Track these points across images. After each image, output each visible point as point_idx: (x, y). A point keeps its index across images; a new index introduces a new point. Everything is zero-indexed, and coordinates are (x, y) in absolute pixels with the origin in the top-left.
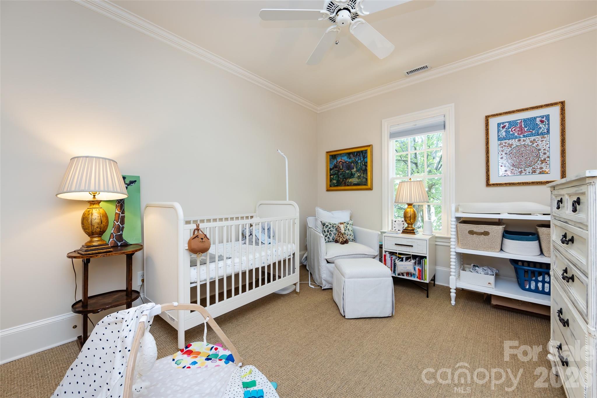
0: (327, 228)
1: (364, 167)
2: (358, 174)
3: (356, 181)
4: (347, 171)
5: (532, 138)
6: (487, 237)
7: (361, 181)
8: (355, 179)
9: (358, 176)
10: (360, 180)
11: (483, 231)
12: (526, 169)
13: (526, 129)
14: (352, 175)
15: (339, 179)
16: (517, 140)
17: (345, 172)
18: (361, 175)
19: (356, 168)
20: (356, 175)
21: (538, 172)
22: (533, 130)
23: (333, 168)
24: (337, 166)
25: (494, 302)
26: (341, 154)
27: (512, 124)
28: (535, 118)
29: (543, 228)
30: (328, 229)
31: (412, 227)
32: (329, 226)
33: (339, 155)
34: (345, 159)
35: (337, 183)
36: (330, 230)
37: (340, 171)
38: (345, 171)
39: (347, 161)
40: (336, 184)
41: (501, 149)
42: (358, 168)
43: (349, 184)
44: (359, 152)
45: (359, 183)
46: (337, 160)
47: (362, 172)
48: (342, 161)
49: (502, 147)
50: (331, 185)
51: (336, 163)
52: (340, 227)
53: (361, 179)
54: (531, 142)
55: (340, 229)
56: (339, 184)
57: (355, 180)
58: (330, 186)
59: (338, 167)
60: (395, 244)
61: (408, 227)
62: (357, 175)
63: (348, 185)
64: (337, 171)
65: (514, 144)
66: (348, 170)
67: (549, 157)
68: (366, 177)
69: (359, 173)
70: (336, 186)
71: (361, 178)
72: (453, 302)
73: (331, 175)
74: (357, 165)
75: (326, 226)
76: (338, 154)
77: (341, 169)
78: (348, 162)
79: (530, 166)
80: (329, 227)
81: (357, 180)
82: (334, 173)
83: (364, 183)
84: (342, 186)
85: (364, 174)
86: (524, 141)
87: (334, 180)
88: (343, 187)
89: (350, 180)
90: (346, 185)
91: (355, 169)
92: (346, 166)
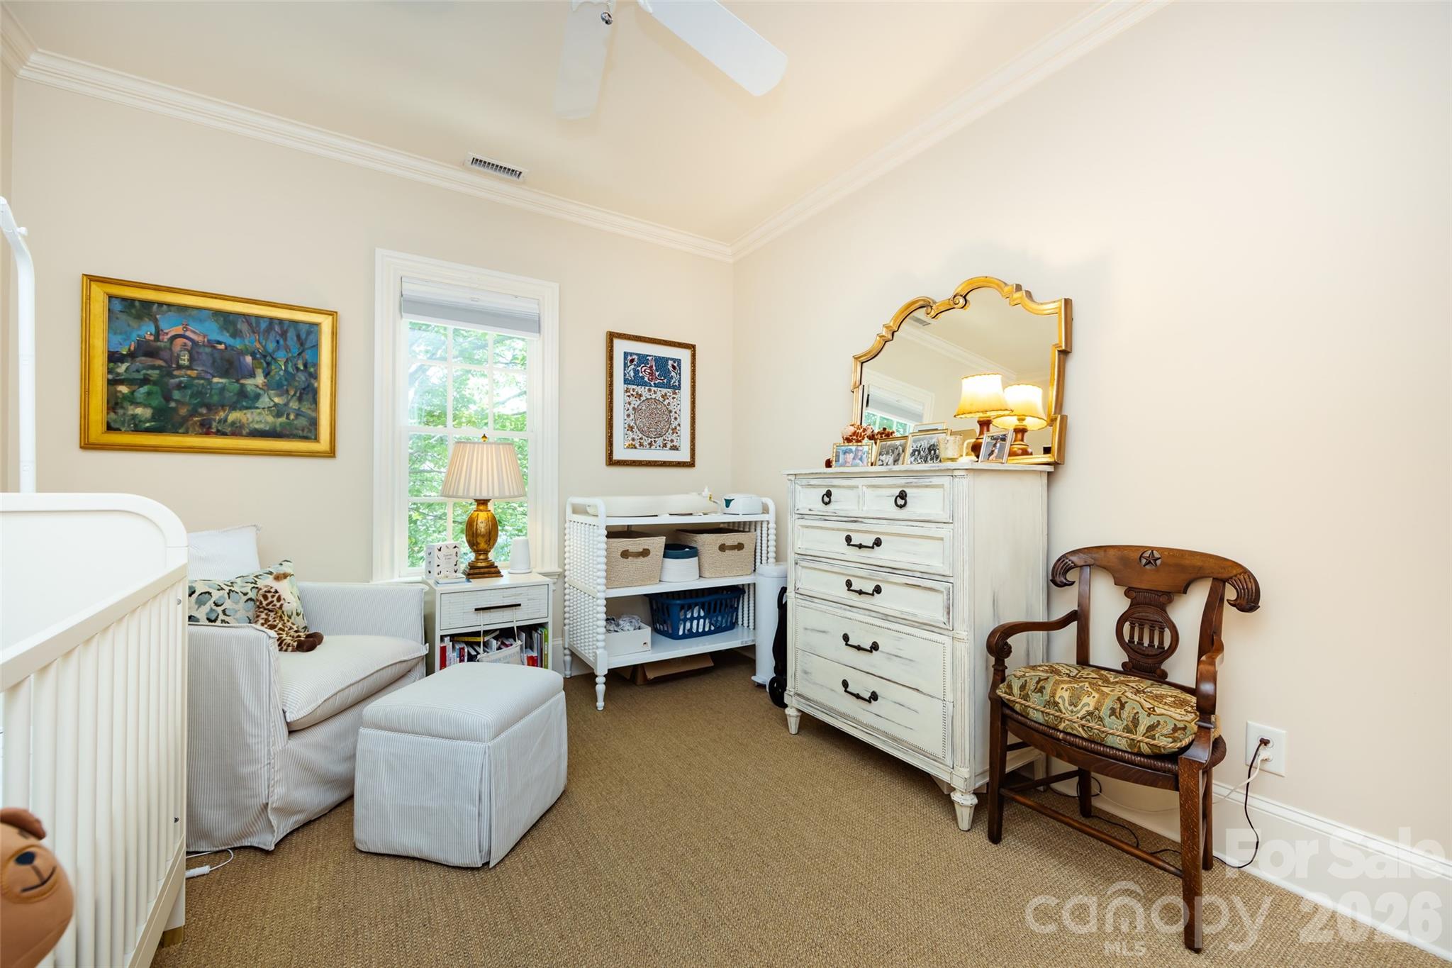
0: (205, 604)
1: (302, 377)
2: (277, 400)
3: (268, 423)
4: (215, 380)
5: (664, 391)
6: (646, 559)
7: (289, 424)
8: (260, 414)
9: (276, 405)
10: (283, 419)
11: (641, 550)
12: (656, 439)
13: (657, 374)
14: (245, 399)
15: (173, 404)
16: (647, 388)
17: (210, 382)
18: (286, 405)
19: (267, 375)
20: (265, 401)
21: (669, 446)
22: (665, 378)
23: (132, 355)
24: (159, 349)
25: (651, 675)
26: (182, 308)
27: (643, 359)
28: (667, 359)
29: (705, 535)
30: (211, 609)
31: (486, 559)
32: (216, 595)
33: (172, 308)
34: (213, 331)
35: (153, 418)
36: (219, 610)
37: (176, 373)
38: (209, 376)
39: (220, 343)
40: (148, 421)
41: (628, 400)
42: (272, 377)
43: (228, 430)
44: (281, 321)
45: (278, 429)
46: (157, 327)
47: (292, 393)
48: (188, 334)
49: (629, 396)
50: (113, 425)
51: (152, 338)
52: (276, 592)
53: (288, 418)
54: (663, 396)
55: (279, 599)
56: (165, 422)
57: (257, 418)
58: (110, 428)
59: (166, 355)
60: (476, 610)
61: (477, 560)
62: (267, 399)
63: (221, 433)
64: (157, 372)
65: (644, 394)
66: (221, 377)
67: (679, 425)
68: (313, 414)
69: (279, 396)
70: (148, 430)
71: (288, 415)
72: (600, 704)
73: (112, 383)
74: (268, 364)
75: (197, 599)
76: (169, 305)
77: (180, 367)
78: (222, 347)
79: (661, 436)
80: (213, 600)
81: (270, 419)
82: (140, 376)
83: (300, 433)
84: (186, 433)
85: (300, 399)
86: (655, 393)
87: (136, 403)
88: (191, 436)
89: (234, 416)
90: (214, 430)
91: (260, 379)
92: (214, 362)
